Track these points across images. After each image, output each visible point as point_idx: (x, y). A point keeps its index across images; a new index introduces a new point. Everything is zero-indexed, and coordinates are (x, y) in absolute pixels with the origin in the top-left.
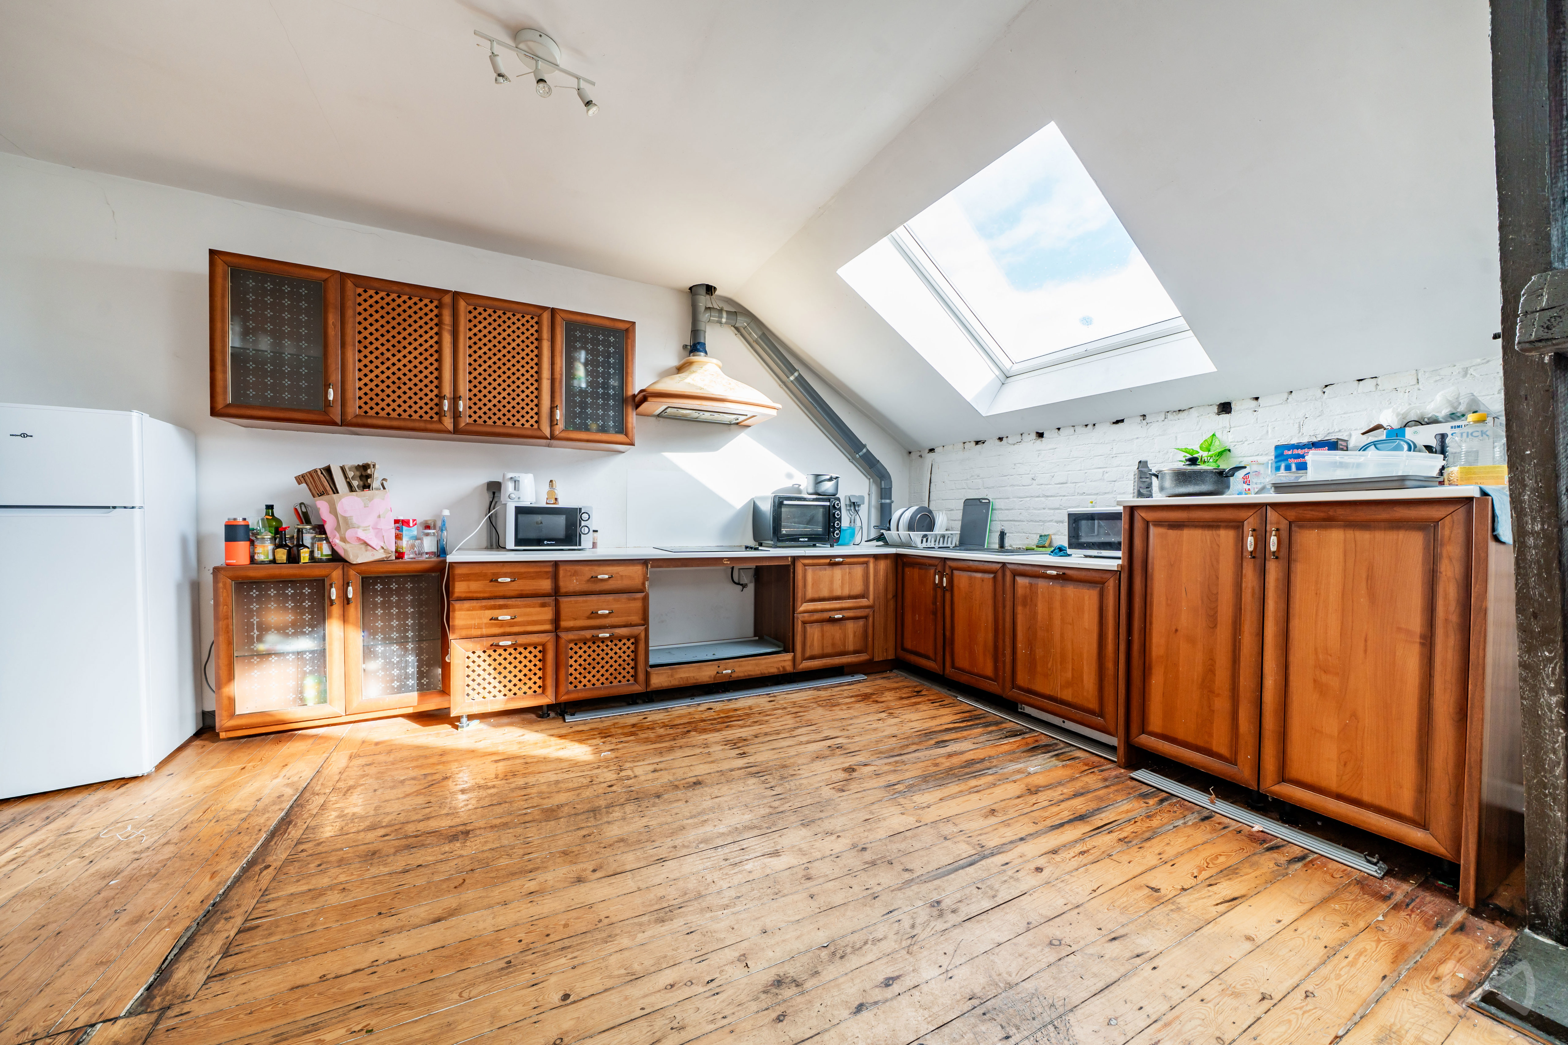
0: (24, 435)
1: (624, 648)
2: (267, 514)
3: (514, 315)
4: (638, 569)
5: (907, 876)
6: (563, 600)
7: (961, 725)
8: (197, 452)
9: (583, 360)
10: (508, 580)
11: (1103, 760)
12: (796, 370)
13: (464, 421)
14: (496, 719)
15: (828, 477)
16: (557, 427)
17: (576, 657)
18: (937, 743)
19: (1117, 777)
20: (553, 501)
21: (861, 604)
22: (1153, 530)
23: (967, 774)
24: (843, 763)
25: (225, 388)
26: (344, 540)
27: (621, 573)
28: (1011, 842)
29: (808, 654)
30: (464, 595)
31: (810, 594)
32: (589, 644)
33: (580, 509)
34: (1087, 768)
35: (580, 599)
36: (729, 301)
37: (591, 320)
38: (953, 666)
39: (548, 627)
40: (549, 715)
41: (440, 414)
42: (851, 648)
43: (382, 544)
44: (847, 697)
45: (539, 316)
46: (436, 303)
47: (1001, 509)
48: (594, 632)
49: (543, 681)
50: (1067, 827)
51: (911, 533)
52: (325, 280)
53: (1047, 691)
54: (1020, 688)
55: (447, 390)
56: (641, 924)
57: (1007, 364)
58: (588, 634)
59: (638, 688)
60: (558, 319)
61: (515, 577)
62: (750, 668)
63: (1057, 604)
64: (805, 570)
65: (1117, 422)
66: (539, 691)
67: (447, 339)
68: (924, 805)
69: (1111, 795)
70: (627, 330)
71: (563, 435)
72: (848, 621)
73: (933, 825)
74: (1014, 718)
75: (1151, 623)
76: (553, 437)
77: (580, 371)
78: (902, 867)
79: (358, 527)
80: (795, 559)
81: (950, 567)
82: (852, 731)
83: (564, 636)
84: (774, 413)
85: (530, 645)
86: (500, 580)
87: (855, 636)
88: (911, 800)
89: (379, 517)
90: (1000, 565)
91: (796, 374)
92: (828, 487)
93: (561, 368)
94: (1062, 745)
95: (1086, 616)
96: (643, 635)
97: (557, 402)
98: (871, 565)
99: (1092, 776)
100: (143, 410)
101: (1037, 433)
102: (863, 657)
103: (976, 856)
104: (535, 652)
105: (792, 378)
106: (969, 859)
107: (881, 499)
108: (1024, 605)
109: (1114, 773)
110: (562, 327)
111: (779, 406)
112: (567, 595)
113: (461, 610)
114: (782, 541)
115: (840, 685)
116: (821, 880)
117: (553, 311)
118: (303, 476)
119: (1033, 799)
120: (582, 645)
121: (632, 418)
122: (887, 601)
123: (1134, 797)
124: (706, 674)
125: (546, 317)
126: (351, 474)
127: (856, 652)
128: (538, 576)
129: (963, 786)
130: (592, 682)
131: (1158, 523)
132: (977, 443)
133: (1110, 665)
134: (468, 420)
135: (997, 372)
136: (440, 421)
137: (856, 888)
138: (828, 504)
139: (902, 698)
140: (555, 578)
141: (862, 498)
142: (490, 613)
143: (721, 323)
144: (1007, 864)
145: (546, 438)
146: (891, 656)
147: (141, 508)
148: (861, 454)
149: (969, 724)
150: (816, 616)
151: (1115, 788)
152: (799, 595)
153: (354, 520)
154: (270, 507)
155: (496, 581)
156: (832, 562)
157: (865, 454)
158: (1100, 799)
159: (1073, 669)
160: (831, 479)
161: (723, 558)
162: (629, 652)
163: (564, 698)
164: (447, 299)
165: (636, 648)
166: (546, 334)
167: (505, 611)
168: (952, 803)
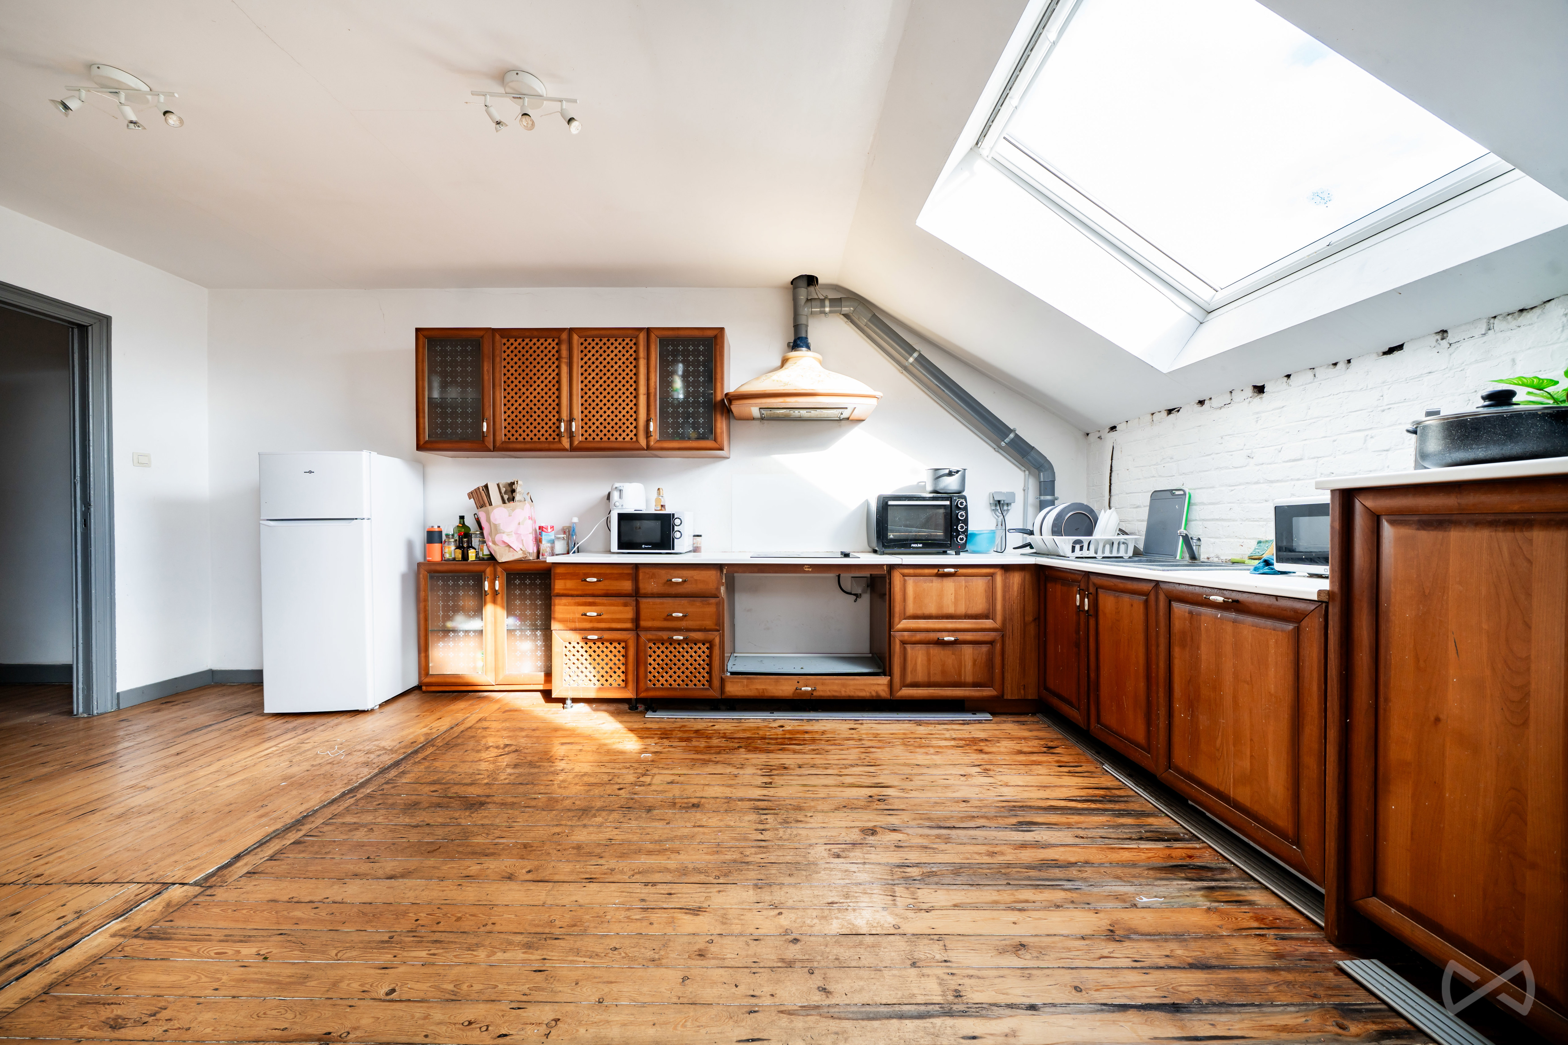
0: (310, 472)
1: (700, 652)
2: (460, 523)
3: (616, 340)
4: (713, 574)
5: (817, 998)
6: (643, 601)
7: (1079, 805)
8: (424, 477)
9: (680, 372)
10: (595, 580)
11: (1301, 920)
12: (915, 350)
13: (578, 439)
14: (598, 705)
15: (947, 471)
16: (652, 438)
17: (654, 656)
18: (1021, 823)
19: (1309, 957)
20: (659, 508)
21: (984, 626)
22: (1388, 531)
23: (1029, 878)
24: (869, 821)
25: (424, 429)
26: (494, 543)
27: (695, 577)
28: (1011, 1006)
29: (909, 679)
30: (562, 592)
31: (911, 609)
32: (667, 644)
33: (673, 514)
34: (1255, 924)
35: (658, 600)
36: (836, 288)
37: (682, 333)
38: (1098, 721)
39: (629, 625)
40: (637, 708)
41: (559, 435)
42: (969, 679)
43: (521, 547)
44: (946, 739)
45: (637, 337)
46: (556, 341)
47: (1203, 504)
48: (669, 634)
49: (626, 676)
50: (1131, 1015)
51: (1056, 538)
52: (482, 337)
53: (1214, 783)
54: (1179, 771)
55: (565, 415)
56: (510, 943)
57: (1205, 295)
58: (665, 635)
59: (714, 694)
60: (653, 336)
61: (601, 577)
62: (835, 688)
63: (1228, 649)
64: (905, 581)
65: (1391, 351)
66: (623, 684)
67: (565, 370)
68: (925, 906)
69: (1271, 988)
70: (715, 337)
71: (658, 445)
72: (965, 647)
73: (913, 938)
74: (1175, 813)
75: (1387, 700)
76: (648, 448)
77: (678, 383)
78: (821, 984)
79: (503, 533)
80: (891, 567)
81: (1094, 584)
82: (917, 782)
83: (644, 636)
84: (874, 401)
85: (615, 641)
86: (588, 580)
87: (974, 664)
88: (913, 893)
89: (519, 524)
90: (1153, 584)
91: (916, 355)
92: (951, 484)
93: (656, 382)
94: (1234, 874)
95: (1272, 672)
96: (717, 640)
97: (652, 416)
98: (999, 578)
99: (1255, 941)
100: (371, 449)
101: (1255, 387)
102: (988, 692)
103: (937, 1007)
104: (619, 647)
105: (911, 360)
106: (923, 1008)
107: (1040, 495)
108: (1183, 646)
109: (1309, 949)
110: (656, 345)
111: (879, 394)
112: (646, 596)
113: (559, 605)
114: (888, 547)
115: (952, 722)
116: (713, 962)
117: (648, 330)
118: (472, 493)
119: (1108, 948)
120: (660, 646)
121: (721, 424)
122: (1025, 625)
123: (1322, 1006)
124: (785, 689)
125: (642, 337)
126: (503, 490)
127: (975, 685)
128: (621, 577)
129: (1006, 896)
130: (669, 682)
131: (1399, 518)
132: (1170, 412)
133: (1310, 762)
134: (581, 438)
135: (1189, 308)
136: (560, 441)
137: (742, 989)
138: (948, 503)
139: (1020, 752)
140: (636, 580)
141: (1013, 495)
142: (582, 609)
143: (824, 313)
144: (974, 1038)
145: (643, 449)
146: (1032, 694)
147: (369, 519)
148: (1007, 440)
149: (1093, 806)
150: (919, 636)
151: (1290, 977)
152: (897, 608)
153: (501, 527)
154: (462, 518)
155: (585, 581)
156: (940, 572)
157: (1012, 440)
158: (1242, 987)
159: (1252, 756)
160: (950, 474)
161: (803, 565)
162: (704, 656)
163: (643, 695)
164: (564, 336)
165: (711, 653)
166: (642, 353)
167: (594, 608)
168: (966, 916)
